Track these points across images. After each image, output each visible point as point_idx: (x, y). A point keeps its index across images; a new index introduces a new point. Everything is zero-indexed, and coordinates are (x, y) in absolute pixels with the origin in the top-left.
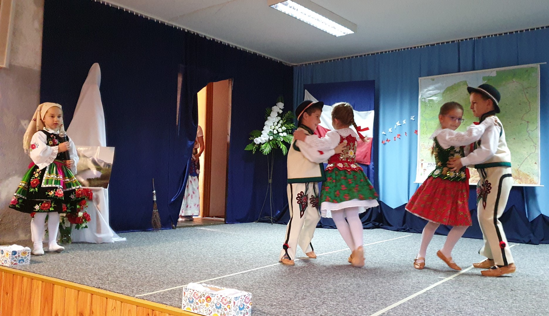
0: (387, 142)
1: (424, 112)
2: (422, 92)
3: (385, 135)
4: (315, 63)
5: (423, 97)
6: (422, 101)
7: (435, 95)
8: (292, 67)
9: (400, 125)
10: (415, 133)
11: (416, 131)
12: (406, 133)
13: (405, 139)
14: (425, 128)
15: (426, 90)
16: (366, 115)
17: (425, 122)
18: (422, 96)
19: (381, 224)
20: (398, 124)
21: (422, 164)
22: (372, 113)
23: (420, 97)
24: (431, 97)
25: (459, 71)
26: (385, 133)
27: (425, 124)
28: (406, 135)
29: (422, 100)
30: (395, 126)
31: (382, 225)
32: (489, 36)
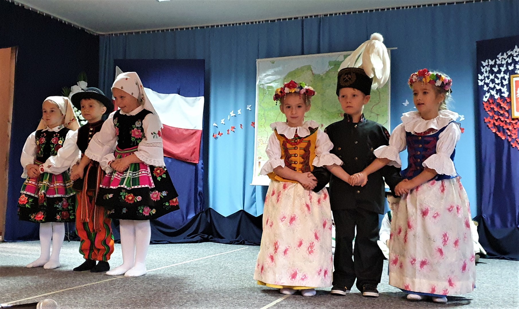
0: (219, 136)
1: (262, 101)
2: (260, 77)
3: (217, 127)
4: (129, 33)
5: (261, 83)
6: (259, 88)
7: (275, 81)
8: (98, 36)
9: (235, 116)
10: (252, 125)
11: (254, 123)
12: (241, 125)
13: (240, 132)
14: (264, 120)
15: (264, 74)
16: (194, 102)
17: (262, 113)
18: (259, 81)
19: (211, 236)
20: (232, 114)
21: (260, 162)
22: (202, 99)
23: (257, 83)
24: (270, 83)
25: (303, 53)
26: (216, 125)
27: (263, 115)
28: (241, 127)
29: (260, 86)
30: (229, 116)
31: (211, 238)
32: (337, 14)
